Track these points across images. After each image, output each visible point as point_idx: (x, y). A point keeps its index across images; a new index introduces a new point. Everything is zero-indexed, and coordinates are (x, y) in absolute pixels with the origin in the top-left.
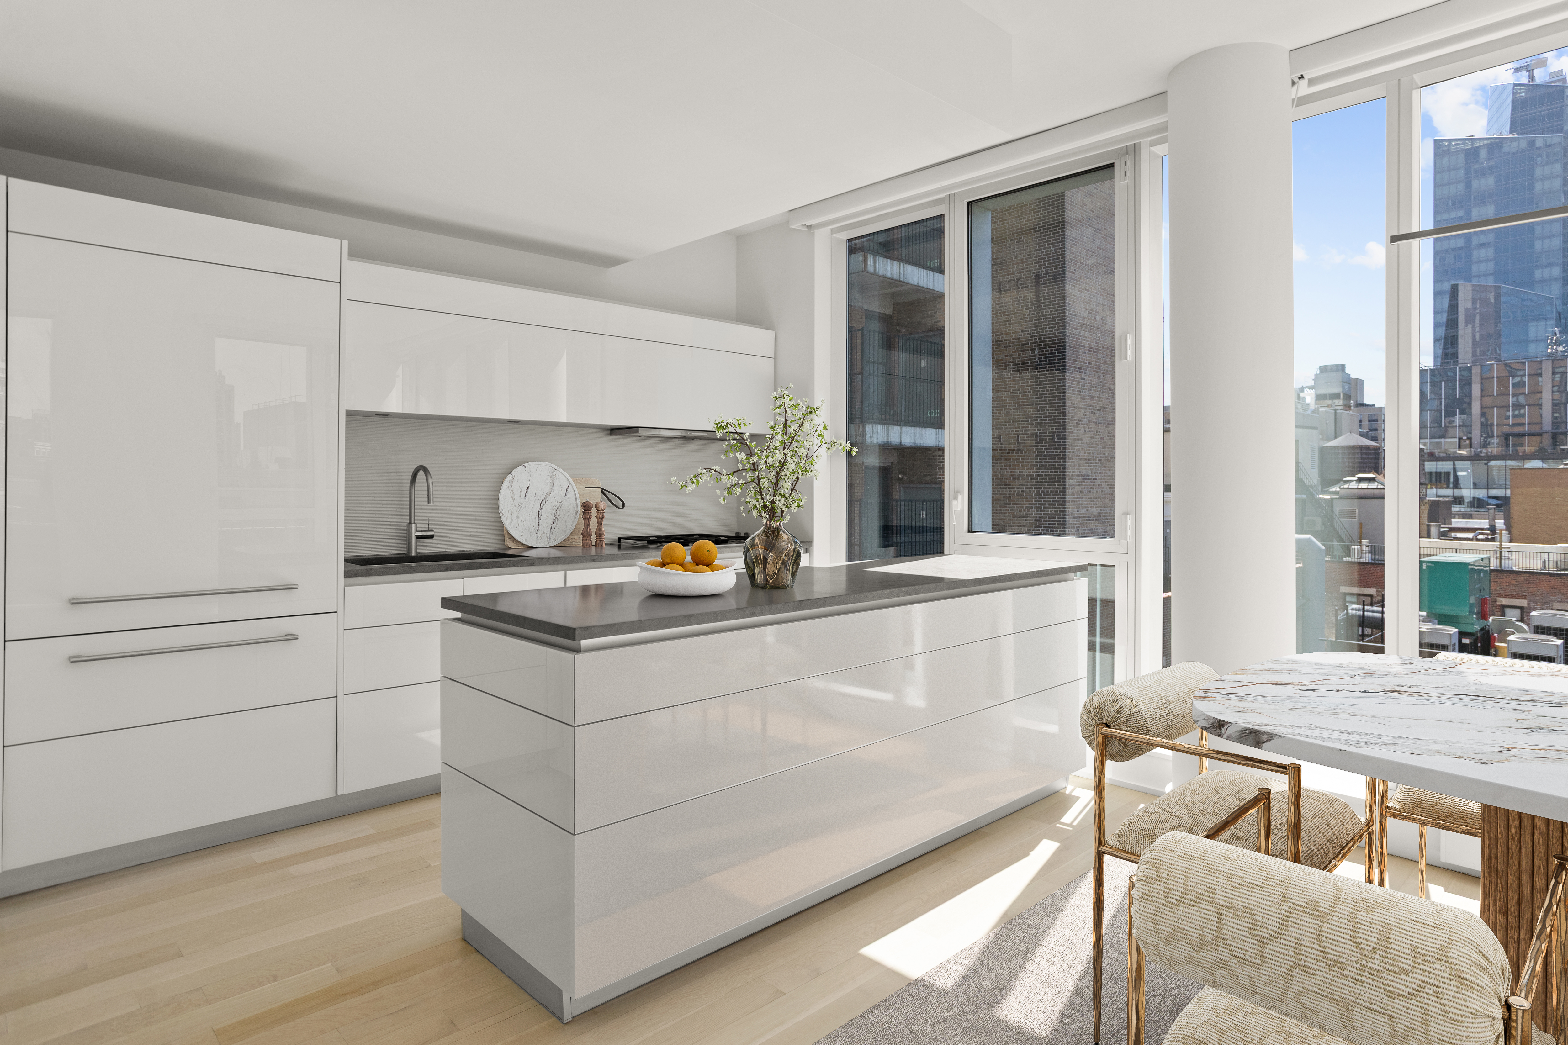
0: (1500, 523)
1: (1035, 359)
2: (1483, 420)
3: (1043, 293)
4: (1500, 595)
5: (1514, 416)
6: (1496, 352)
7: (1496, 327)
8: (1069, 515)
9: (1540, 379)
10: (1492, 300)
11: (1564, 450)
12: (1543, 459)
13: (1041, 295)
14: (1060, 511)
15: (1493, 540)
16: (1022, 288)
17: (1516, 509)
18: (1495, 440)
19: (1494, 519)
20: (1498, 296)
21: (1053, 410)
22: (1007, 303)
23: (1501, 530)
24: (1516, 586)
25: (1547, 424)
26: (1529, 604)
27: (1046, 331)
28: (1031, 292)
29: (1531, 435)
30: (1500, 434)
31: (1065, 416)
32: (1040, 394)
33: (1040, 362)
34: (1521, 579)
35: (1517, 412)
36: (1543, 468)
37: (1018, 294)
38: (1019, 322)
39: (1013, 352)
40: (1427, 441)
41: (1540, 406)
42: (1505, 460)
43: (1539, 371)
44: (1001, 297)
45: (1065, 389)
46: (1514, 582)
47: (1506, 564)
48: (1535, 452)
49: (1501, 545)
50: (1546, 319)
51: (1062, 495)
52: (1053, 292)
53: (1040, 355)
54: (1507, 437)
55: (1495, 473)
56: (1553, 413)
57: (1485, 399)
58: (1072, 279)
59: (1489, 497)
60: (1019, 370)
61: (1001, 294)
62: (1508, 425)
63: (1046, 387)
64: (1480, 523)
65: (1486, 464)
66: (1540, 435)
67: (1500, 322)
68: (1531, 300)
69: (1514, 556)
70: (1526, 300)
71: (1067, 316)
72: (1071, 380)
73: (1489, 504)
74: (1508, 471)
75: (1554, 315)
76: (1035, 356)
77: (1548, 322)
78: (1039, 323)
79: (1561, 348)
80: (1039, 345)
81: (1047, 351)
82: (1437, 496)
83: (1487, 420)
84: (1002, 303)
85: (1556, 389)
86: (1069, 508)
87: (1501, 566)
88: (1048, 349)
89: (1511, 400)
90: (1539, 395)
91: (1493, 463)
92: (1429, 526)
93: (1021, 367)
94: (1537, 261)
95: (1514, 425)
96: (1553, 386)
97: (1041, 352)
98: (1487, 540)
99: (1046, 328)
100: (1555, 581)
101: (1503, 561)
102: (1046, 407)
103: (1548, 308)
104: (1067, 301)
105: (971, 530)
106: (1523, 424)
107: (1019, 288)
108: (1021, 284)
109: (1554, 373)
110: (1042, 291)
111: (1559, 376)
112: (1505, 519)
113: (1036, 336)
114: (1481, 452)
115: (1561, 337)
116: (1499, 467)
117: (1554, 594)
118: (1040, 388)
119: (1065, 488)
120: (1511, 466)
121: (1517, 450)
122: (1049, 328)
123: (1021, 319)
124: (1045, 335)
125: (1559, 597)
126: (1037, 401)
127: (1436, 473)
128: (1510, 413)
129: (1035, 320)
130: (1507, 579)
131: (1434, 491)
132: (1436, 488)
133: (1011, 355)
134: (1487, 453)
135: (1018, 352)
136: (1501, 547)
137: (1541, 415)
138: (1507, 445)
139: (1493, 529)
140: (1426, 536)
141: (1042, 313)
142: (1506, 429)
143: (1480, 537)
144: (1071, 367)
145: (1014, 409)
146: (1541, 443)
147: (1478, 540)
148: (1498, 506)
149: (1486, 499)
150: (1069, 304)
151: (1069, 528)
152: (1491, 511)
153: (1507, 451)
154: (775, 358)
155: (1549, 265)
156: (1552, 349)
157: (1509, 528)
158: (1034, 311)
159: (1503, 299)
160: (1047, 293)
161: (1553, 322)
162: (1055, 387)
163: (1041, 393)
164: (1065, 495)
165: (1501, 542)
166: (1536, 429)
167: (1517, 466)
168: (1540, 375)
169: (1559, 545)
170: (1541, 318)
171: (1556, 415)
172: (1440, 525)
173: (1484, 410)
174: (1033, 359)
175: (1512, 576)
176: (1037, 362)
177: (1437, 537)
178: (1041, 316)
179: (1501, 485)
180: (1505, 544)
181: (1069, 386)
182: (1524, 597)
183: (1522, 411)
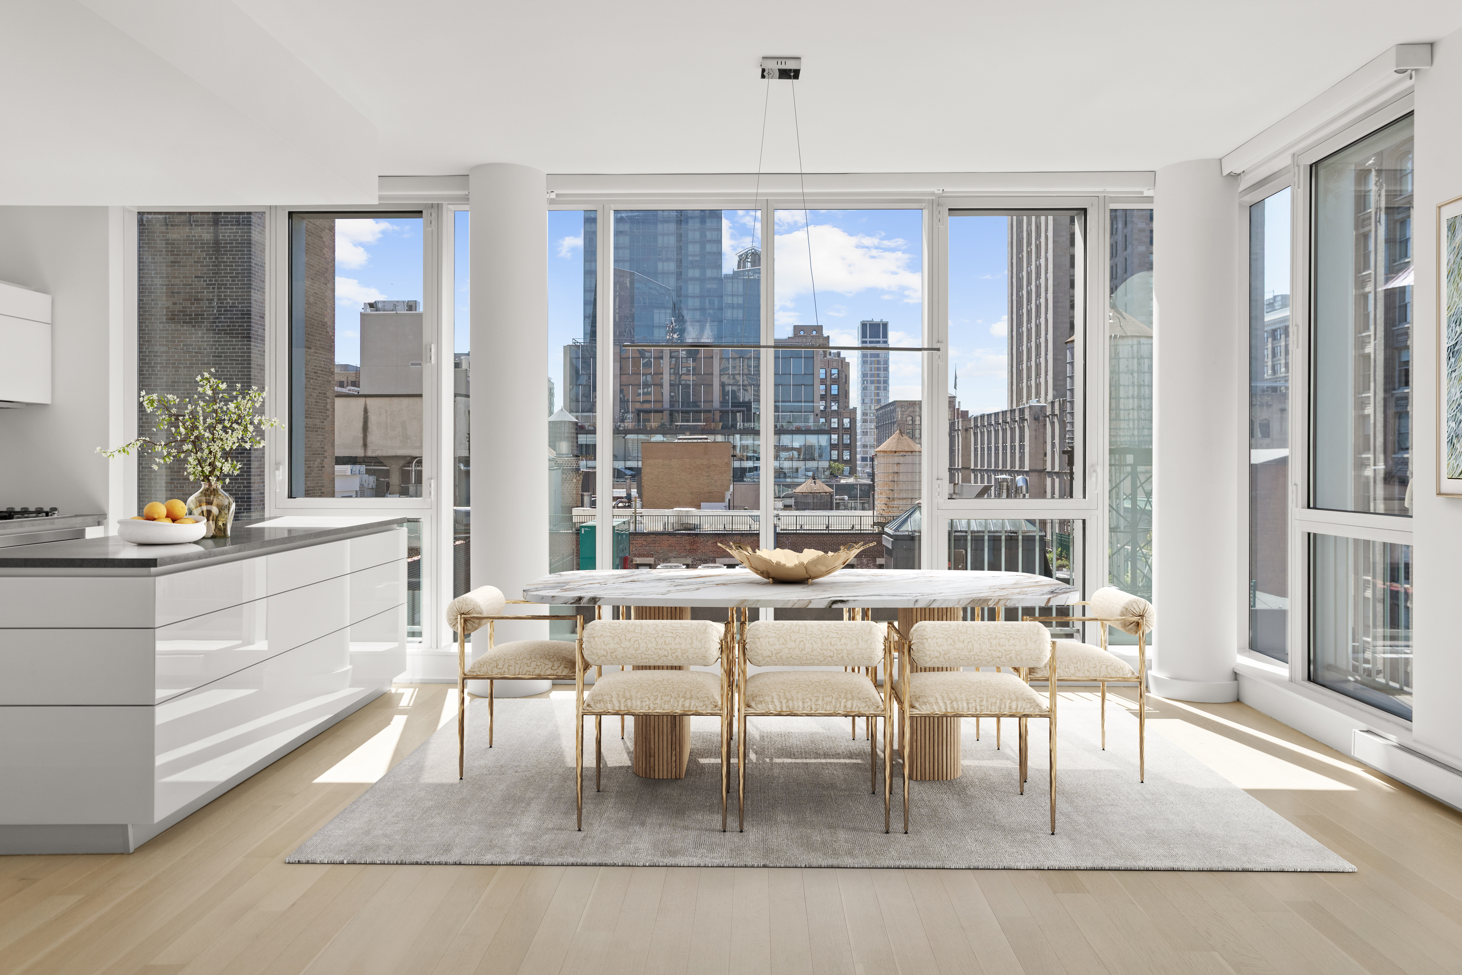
0: (634, 492)
1: (213, 311)
2: (621, 396)
3: (223, 236)
4: (635, 555)
5: (644, 394)
6: (631, 333)
7: (631, 310)
8: (254, 490)
9: (661, 361)
10: (628, 285)
11: (677, 425)
12: (664, 434)
13: (221, 238)
14: (244, 487)
15: (629, 507)
16: (195, 225)
17: (645, 478)
18: (630, 416)
19: (630, 489)
20: (632, 282)
21: (235, 371)
22: (175, 240)
23: (636, 498)
24: (646, 546)
25: (666, 405)
26: (655, 561)
27: (227, 281)
28: (207, 233)
29: (656, 411)
30: (634, 410)
31: (250, 379)
32: (219, 353)
33: (219, 315)
34: (650, 539)
35: (646, 390)
36: (663, 442)
37: (191, 233)
38: (191, 266)
39: (184, 300)
40: (579, 414)
41: (661, 385)
42: (638, 434)
43: (661, 354)
44: (168, 233)
45: (250, 349)
46: (645, 543)
47: (640, 528)
48: (659, 427)
49: (635, 511)
50: (665, 308)
51: (247, 468)
52: (236, 236)
53: (218, 307)
54: (638, 412)
55: (630, 445)
56: (670, 392)
57: (623, 377)
58: (259, 225)
59: (626, 468)
60: (192, 323)
61: (167, 229)
62: (639, 402)
63: (227, 345)
64: (620, 492)
65: (624, 438)
66: (662, 412)
67: (633, 306)
68: (656, 290)
69: (645, 520)
70: (652, 289)
71: (253, 267)
72: (257, 339)
73: (626, 475)
74: (640, 444)
75: (671, 305)
76: (214, 307)
77: (667, 311)
78: (218, 270)
79: (675, 336)
80: (218, 296)
81: (229, 303)
82: (587, 467)
83: (624, 396)
84: (169, 240)
85: (672, 370)
86: (254, 483)
87: (636, 530)
88: (229, 301)
89: (642, 378)
90: (661, 376)
91: (629, 436)
92: (582, 496)
93: (195, 319)
94: (659, 255)
95: (644, 402)
96: (670, 369)
97: (221, 303)
98: (625, 507)
99: (227, 277)
100: (672, 540)
101: (637, 525)
102: (227, 368)
103: (667, 298)
104: (253, 250)
105: (291, 496)
106: (649, 402)
107: (191, 225)
108: (194, 221)
109: (671, 357)
110: (221, 233)
111: (674, 360)
112: (637, 489)
113: (215, 284)
114: (620, 426)
115: (676, 326)
116: (633, 440)
117: (671, 551)
118: (219, 345)
119: (250, 461)
120: (642, 439)
121: (645, 425)
122: (230, 277)
123: (195, 262)
124: (226, 284)
125: (674, 554)
126: (216, 360)
127: (586, 445)
128: (641, 391)
129: (213, 266)
130: (640, 540)
131: (585, 462)
132: (586, 460)
133: (180, 304)
134: (624, 427)
135: (191, 300)
136: (635, 513)
137: (662, 393)
138: (639, 421)
139: (629, 497)
140: (580, 505)
141: (222, 258)
142: (638, 406)
143: (620, 505)
144: (257, 324)
145: (184, 367)
146: (662, 419)
147: (618, 507)
148: (633, 476)
149: (623, 470)
150: (255, 253)
151: (255, 505)
152: (628, 481)
153: (639, 425)
154: (52, 324)
155: (668, 260)
156: (670, 336)
157: (640, 495)
158: (213, 254)
159: (636, 285)
160: (228, 236)
161: (669, 311)
162: (238, 345)
163: (220, 350)
164: (250, 468)
165: (635, 508)
166: (658, 406)
167: (645, 440)
168: (662, 358)
169: (675, 509)
170: (662, 306)
171: (672, 394)
172: (591, 495)
173: (622, 387)
174: (210, 311)
175: (644, 538)
176: (216, 315)
177: (589, 505)
178: (219, 262)
179: (634, 457)
180: (639, 510)
181: (255, 346)
182: (652, 556)
183: (649, 390)
